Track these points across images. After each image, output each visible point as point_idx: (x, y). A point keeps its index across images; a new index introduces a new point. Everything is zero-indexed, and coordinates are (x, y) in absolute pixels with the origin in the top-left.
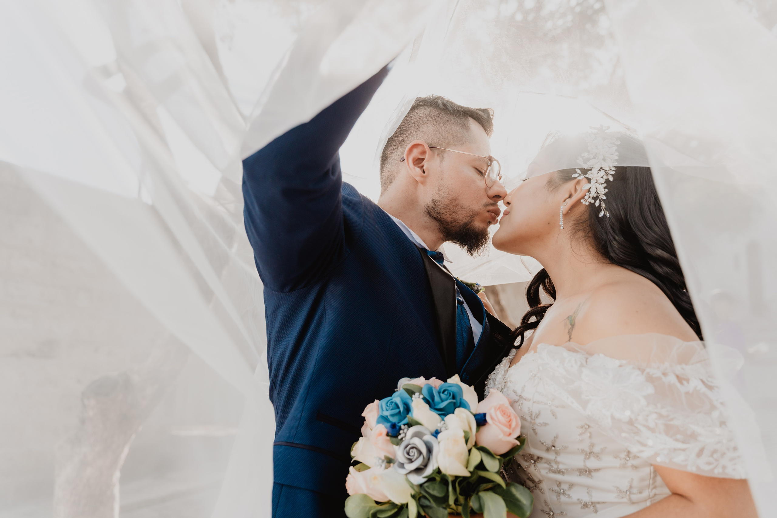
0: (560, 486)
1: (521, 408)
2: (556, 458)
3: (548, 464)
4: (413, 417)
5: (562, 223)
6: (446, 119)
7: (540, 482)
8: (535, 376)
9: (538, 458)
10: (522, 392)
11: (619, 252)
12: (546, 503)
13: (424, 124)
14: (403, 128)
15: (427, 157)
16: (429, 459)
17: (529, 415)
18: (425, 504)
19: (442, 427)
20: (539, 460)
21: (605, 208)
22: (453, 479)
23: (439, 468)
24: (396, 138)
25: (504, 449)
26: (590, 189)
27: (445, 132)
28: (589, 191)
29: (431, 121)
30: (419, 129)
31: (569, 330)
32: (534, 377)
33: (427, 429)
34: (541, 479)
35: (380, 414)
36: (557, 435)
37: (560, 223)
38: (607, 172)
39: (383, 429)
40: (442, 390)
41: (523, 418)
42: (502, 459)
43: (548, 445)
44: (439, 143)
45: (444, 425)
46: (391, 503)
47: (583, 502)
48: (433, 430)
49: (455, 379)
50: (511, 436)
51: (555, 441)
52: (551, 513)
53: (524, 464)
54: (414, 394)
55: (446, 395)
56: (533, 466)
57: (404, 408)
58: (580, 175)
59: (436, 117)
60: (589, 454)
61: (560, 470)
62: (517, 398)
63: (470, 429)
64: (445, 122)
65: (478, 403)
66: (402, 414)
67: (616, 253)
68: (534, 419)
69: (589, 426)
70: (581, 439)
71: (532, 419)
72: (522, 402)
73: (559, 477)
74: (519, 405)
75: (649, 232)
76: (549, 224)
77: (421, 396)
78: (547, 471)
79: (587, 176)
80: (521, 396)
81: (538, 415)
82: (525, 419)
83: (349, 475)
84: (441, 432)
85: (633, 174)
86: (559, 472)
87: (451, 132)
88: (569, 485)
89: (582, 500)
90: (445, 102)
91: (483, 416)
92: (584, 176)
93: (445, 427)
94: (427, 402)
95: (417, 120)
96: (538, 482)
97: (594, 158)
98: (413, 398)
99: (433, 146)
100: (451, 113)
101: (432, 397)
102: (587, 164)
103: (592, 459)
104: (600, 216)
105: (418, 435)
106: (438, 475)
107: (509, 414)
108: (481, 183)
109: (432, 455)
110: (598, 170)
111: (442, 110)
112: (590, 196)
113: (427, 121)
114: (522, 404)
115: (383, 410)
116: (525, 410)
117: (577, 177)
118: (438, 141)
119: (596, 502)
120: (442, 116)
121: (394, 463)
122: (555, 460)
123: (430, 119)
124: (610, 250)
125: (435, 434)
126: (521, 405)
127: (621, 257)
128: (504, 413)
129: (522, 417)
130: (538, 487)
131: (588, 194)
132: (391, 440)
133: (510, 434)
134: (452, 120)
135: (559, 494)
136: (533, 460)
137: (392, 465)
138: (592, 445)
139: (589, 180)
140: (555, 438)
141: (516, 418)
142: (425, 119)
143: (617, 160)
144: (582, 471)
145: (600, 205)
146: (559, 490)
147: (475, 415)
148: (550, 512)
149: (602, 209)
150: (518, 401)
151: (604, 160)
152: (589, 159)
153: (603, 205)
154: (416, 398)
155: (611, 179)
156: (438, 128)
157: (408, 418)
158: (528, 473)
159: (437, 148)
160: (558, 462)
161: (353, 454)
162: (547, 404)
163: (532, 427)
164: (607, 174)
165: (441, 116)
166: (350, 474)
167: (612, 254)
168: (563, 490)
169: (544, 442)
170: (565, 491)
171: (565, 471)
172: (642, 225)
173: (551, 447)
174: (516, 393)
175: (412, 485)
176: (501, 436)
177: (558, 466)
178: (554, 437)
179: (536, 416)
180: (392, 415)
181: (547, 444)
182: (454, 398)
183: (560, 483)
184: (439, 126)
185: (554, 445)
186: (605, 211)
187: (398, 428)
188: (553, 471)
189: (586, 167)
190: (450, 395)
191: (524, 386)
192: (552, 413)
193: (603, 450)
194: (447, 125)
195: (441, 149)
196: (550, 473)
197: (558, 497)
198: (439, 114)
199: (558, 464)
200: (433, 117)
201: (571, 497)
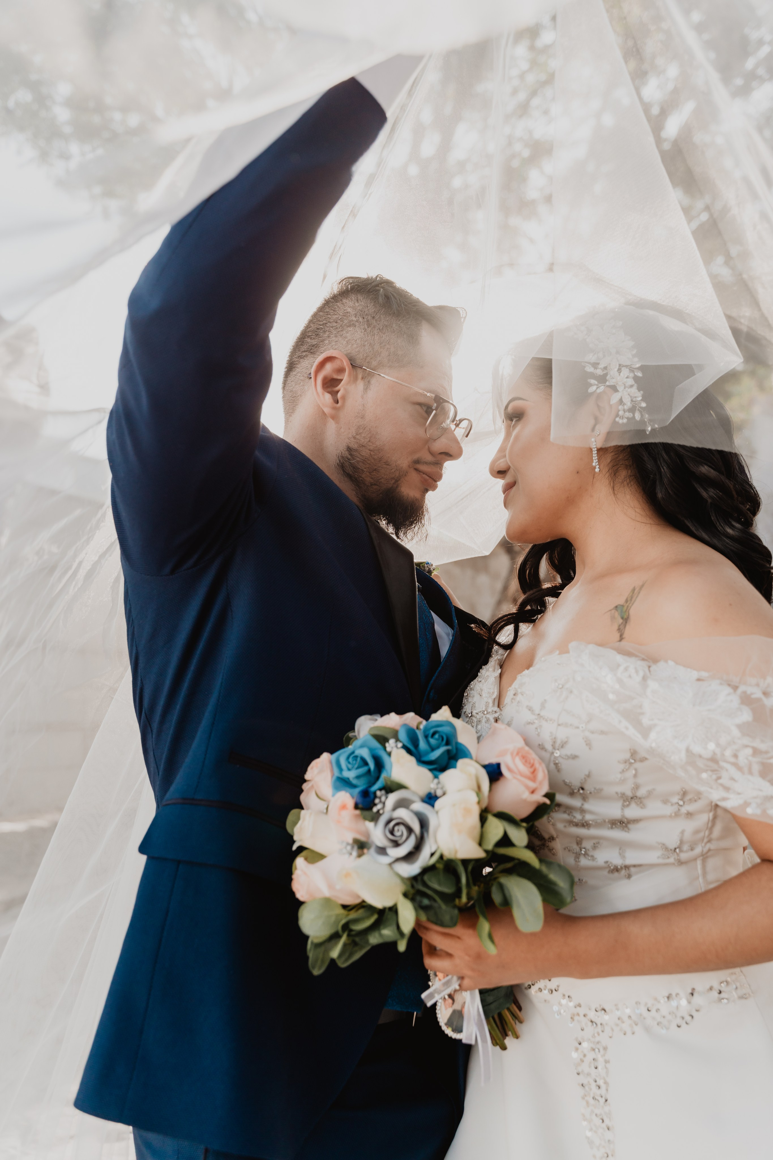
0: (581, 844)
1: (539, 733)
3: (568, 814)
4: (391, 777)
5: (597, 463)
6: (385, 322)
7: (552, 838)
8: (562, 687)
13: (350, 326)
15: (345, 377)
16: (424, 837)
17: (551, 743)
18: (425, 906)
19: (437, 788)
22: (464, 864)
25: (525, 812)
27: (378, 344)
29: (362, 323)
30: (341, 333)
31: (620, 626)
32: (560, 688)
33: (414, 792)
34: (554, 835)
35: (337, 775)
36: (589, 773)
37: (594, 464)
39: (348, 798)
40: (430, 734)
42: (528, 821)
43: (575, 787)
45: (440, 786)
46: (367, 907)
47: (613, 865)
48: (424, 793)
49: (444, 713)
50: (537, 792)
51: (584, 781)
54: (389, 742)
55: (436, 739)
57: (374, 763)
59: (370, 317)
60: (629, 800)
61: (585, 822)
62: (533, 718)
63: (480, 788)
64: (381, 328)
65: (477, 744)
66: (373, 774)
68: (558, 749)
69: (635, 760)
70: (622, 778)
71: (554, 748)
72: (540, 724)
73: (582, 832)
74: (536, 729)
77: (400, 744)
78: (565, 823)
80: (539, 715)
81: (565, 743)
82: (545, 748)
84: (438, 796)
86: (584, 824)
88: (594, 843)
89: (611, 862)
90: (390, 293)
91: (496, 767)
93: (442, 789)
94: (409, 751)
95: (342, 316)
96: (550, 839)
98: (387, 749)
99: (358, 363)
100: (394, 313)
101: (416, 743)
103: (633, 805)
105: (403, 803)
107: (532, 761)
109: (428, 830)
111: (382, 303)
113: (354, 322)
114: (541, 726)
115: (341, 769)
116: (545, 735)
118: (366, 357)
119: (631, 865)
121: (369, 849)
122: (580, 808)
123: (361, 320)
125: (429, 801)
126: (538, 728)
128: (525, 759)
130: (549, 846)
132: (361, 814)
133: (535, 790)
134: (394, 325)
135: (578, 855)
137: (365, 850)
138: (637, 787)
140: (585, 778)
142: (353, 318)
144: (618, 823)
146: (578, 849)
147: (485, 767)
150: (534, 722)
154: (392, 747)
156: (370, 337)
157: (384, 779)
159: (362, 368)
160: (584, 811)
162: (579, 727)
163: (555, 760)
165: (378, 317)
168: (585, 849)
169: (569, 783)
170: (587, 850)
173: (577, 790)
175: (401, 879)
176: (523, 794)
177: (584, 816)
178: (585, 776)
179: (561, 745)
180: (359, 777)
181: (572, 785)
182: (448, 743)
183: (581, 840)
184: (372, 333)
185: (582, 787)
187: (371, 795)
188: (575, 823)
190: (443, 740)
191: (545, 700)
192: (585, 741)
193: (650, 793)
194: (384, 333)
195: (367, 372)
196: (570, 826)
197: (577, 860)
198: (375, 314)
199: (584, 814)
200: (366, 317)
201: (596, 858)
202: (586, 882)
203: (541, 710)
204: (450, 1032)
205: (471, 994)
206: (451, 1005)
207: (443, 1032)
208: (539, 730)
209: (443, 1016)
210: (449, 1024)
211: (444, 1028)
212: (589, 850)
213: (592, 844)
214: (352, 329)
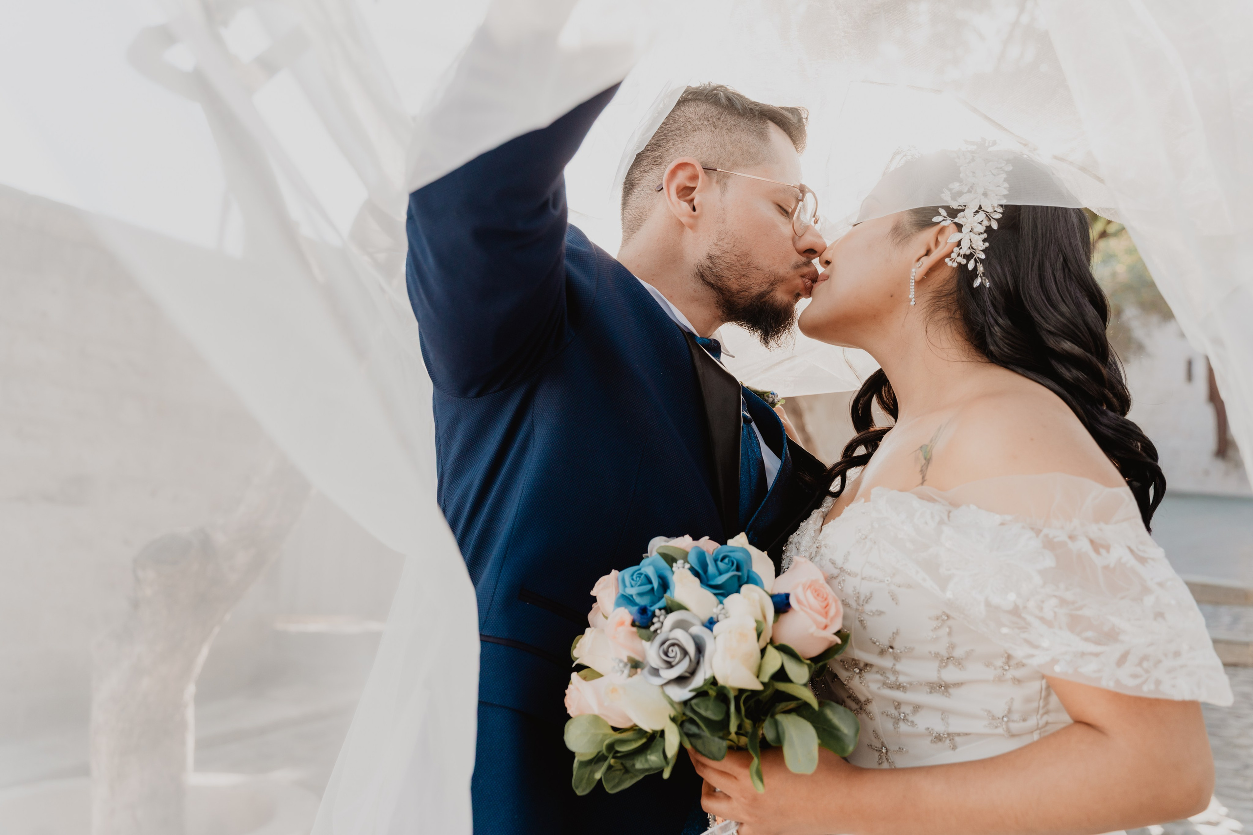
0: (899, 708)
1: (842, 588)
2: (894, 665)
3: (881, 675)
4: (673, 598)
5: (914, 296)
6: (732, 122)
7: (868, 701)
8: (866, 538)
9: (866, 665)
10: (844, 563)
11: (1003, 343)
12: (876, 734)
13: (695, 130)
14: (661, 136)
15: (699, 184)
16: (698, 663)
17: (855, 598)
18: (691, 732)
19: (720, 614)
20: (868, 668)
21: (983, 273)
22: (736, 693)
23: (714, 678)
24: (648, 153)
25: (816, 650)
26: (960, 242)
27: (730, 144)
28: (959, 244)
29: (708, 126)
30: (688, 138)
31: (922, 467)
32: (864, 539)
33: (695, 616)
34: (870, 697)
35: (621, 592)
36: (897, 630)
37: (911, 296)
38: (990, 215)
39: (626, 615)
40: (720, 557)
41: (845, 604)
42: (813, 664)
43: (882, 645)
44: (720, 162)
45: (723, 611)
46: (635, 730)
47: (935, 733)
48: (705, 617)
49: (740, 541)
50: (828, 629)
51: (893, 639)
52: (884, 750)
53: (843, 674)
54: (676, 563)
55: (726, 564)
56: (857, 677)
57: (659, 583)
58: (946, 219)
59: (714, 120)
60: (947, 660)
61: (900, 685)
62: (835, 572)
63: (765, 617)
64: (729, 128)
65: (774, 577)
66: (656, 594)
67: (997, 346)
68: (863, 605)
69: (948, 617)
70: (934, 637)
71: (858, 604)
72: (843, 578)
73: (898, 695)
74: (839, 583)
75: (1052, 313)
76: (892, 296)
77: (687, 566)
78: (879, 685)
79: (956, 220)
80: (842, 569)
81: (869, 598)
82: (849, 604)
83: (570, 686)
84: (718, 621)
85: (1031, 219)
86: (899, 687)
87: (739, 145)
88: (914, 707)
89: (932, 730)
90: (730, 95)
91: (784, 597)
92: (952, 221)
93: (725, 614)
94: (696, 574)
95: (684, 123)
96: (865, 701)
97: (969, 191)
98: (674, 569)
99: (709, 166)
100: (740, 112)
101: (705, 566)
102: (957, 201)
103: (951, 667)
104: (975, 286)
105: (682, 625)
106: (712, 687)
107: (825, 596)
108: (785, 228)
109: (703, 656)
110: (974, 211)
111: (725, 107)
112: (959, 253)
113: (700, 126)
114: (844, 580)
115: (625, 586)
116: (849, 590)
117: (940, 222)
118: (719, 158)
119: (955, 734)
120: (725, 118)
121: (643, 669)
122: (892, 668)
123: (706, 123)
124: (989, 340)
125: (708, 625)
126: (841, 582)
127: (1008, 353)
128: (817, 593)
129: (844, 600)
130: (865, 710)
131: (956, 249)
132: (638, 632)
133: (826, 627)
134: (742, 124)
135: (897, 720)
136: (858, 668)
137: (639, 670)
138: (952, 646)
140: (894, 635)
141: (836, 601)
142: (697, 122)
143: (1005, 196)
144: (935, 686)
145: (975, 268)
146: (897, 714)
147: (773, 597)
148: (882, 748)
149: (978, 275)
150: (837, 577)
151: (985, 194)
152: (960, 194)
153: (981, 269)
154: (679, 568)
155: (995, 226)
156: (719, 138)
157: (666, 599)
158: (850, 689)
159: (716, 170)
160: (897, 672)
161: (575, 653)
162: (884, 582)
163: (859, 616)
164: (989, 218)
165: (723, 118)
166: (572, 684)
167: (992, 348)
168: (903, 715)
169: (876, 641)
170: (906, 715)
171: (908, 686)
172: (1042, 302)
173: (887, 649)
174: (835, 564)
175: (672, 703)
176: (813, 630)
177: (897, 678)
178: (893, 633)
179: (866, 599)
180: (641, 594)
181: (881, 643)
182: (738, 569)
183: (899, 704)
184: (720, 134)
185: (892, 645)
186: (984, 278)
187: (650, 614)
188: (889, 685)
189: (954, 205)
190: (733, 564)
191: (848, 552)
192: (891, 596)
193: (969, 654)
194: (734, 133)
195: (722, 173)
196: (884, 688)
197: (896, 725)
198: (720, 115)
199: (897, 675)
200: (711, 120)
201: (916, 725)
202: (907, 752)
208: (842, 585)
212: (908, 715)
213: (911, 708)
214: (698, 133)
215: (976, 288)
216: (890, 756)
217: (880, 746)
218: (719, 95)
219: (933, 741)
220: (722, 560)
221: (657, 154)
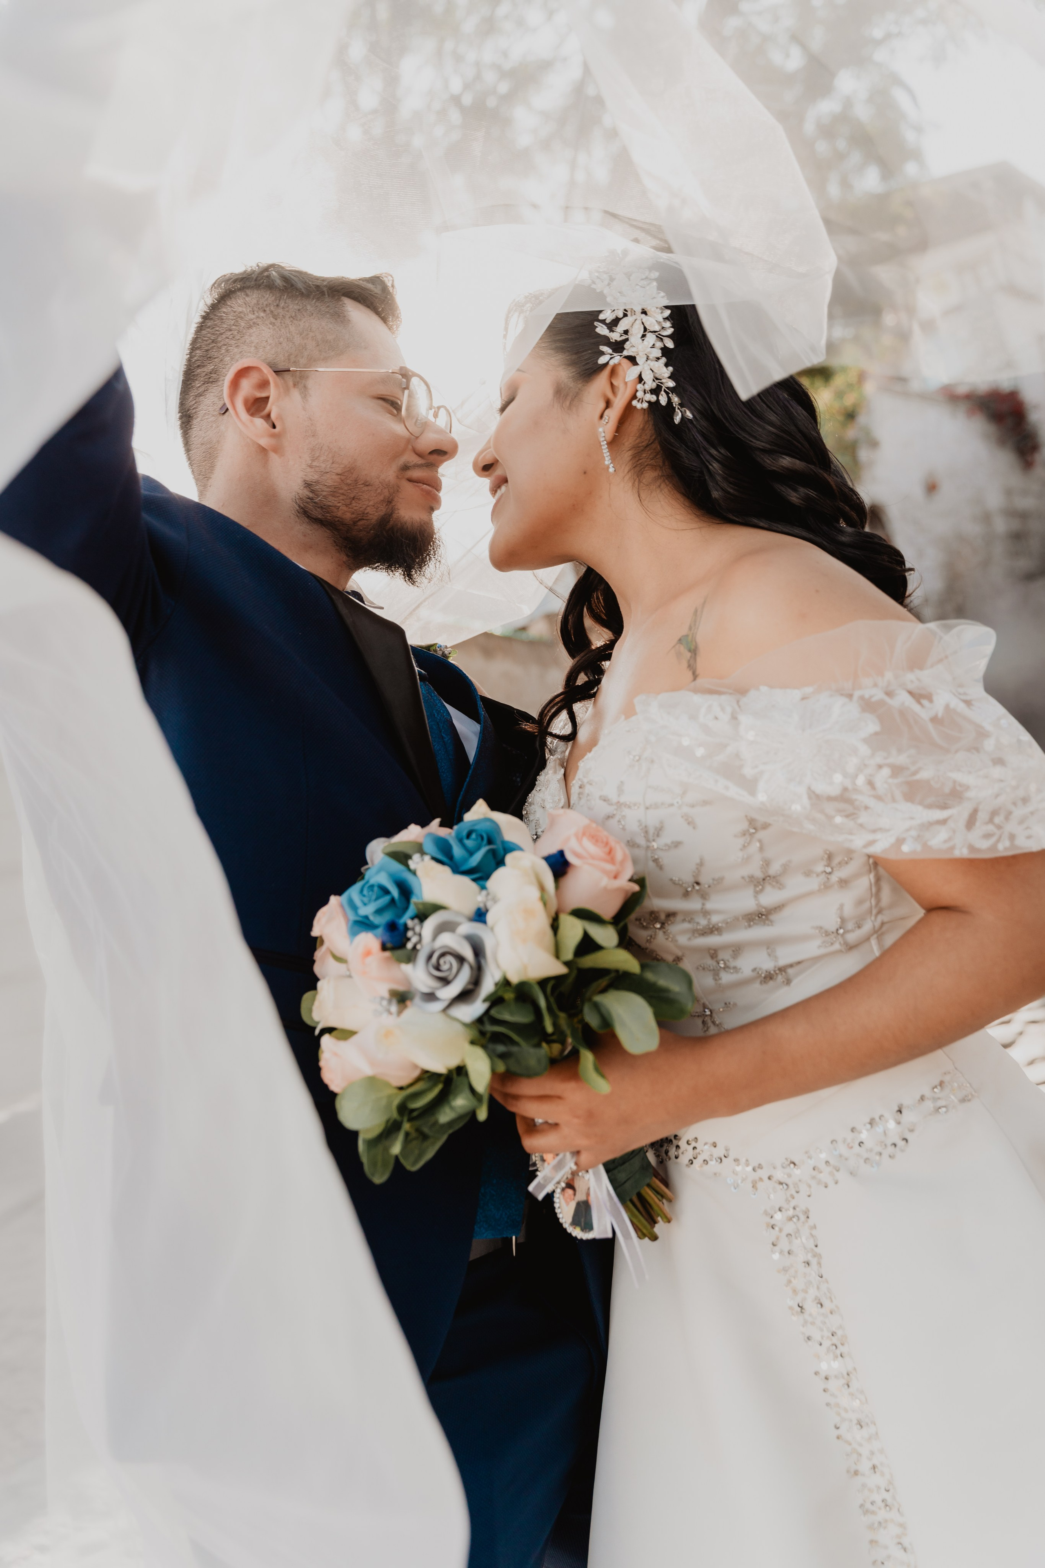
0: (717, 957)
1: (624, 826)
2: (703, 904)
3: (689, 921)
4: (423, 900)
5: (611, 461)
6: (296, 307)
7: (678, 958)
8: (640, 758)
9: (669, 915)
11: (727, 483)
13: (250, 327)
15: (272, 392)
17: (642, 834)
20: (671, 918)
21: (680, 404)
24: (199, 371)
26: (640, 376)
27: (298, 336)
28: (640, 379)
29: (265, 318)
30: (243, 339)
31: (689, 661)
32: (637, 761)
33: (458, 913)
34: (679, 954)
36: (701, 860)
37: (607, 462)
43: (686, 883)
47: (764, 971)
49: (481, 810)
50: (621, 876)
51: (698, 872)
52: (708, 1012)
54: (411, 858)
55: (474, 840)
56: (662, 934)
58: (613, 356)
59: (272, 308)
60: (763, 881)
61: (713, 927)
62: (611, 809)
64: (293, 315)
67: (721, 488)
68: (653, 840)
69: (757, 828)
70: (744, 857)
71: (649, 841)
72: (623, 814)
73: (713, 940)
76: (585, 473)
78: (689, 934)
80: (619, 804)
81: (660, 829)
82: (636, 844)
86: (713, 930)
88: (733, 951)
89: (760, 969)
90: (286, 273)
91: (559, 856)
92: (621, 356)
95: (234, 321)
97: (625, 315)
98: (412, 866)
99: (281, 367)
100: (303, 293)
101: (448, 849)
102: (615, 331)
103: (769, 889)
104: (678, 421)
105: (446, 928)
111: (283, 290)
112: (645, 391)
113: (255, 320)
116: (632, 826)
117: (608, 363)
118: (289, 356)
119: (787, 966)
120: (285, 303)
121: (413, 999)
122: (702, 909)
123: (262, 314)
124: (710, 485)
125: (478, 918)
126: (621, 820)
129: (628, 842)
131: (640, 386)
132: (392, 956)
133: (619, 874)
134: (309, 307)
135: (716, 973)
136: (660, 922)
137: (409, 1002)
139: (632, 360)
140: (698, 867)
142: (252, 316)
144: (754, 917)
145: (669, 402)
146: (715, 964)
147: (545, 859)
148: (704, 1011)
149: (675, 409)
150: (615, 814)
151: (644, 311)
153: (676, 400)
154: (417, 863)
155: (670, 344)
156: (283, 330)
157: (415, 904)
159: (289, 371)
160: (708, 912)
162: (674, 805)
163: (653, 855)
164: (660, 338)
165: (283, 304)
167: (715, 495)
168: (723, 962)
169: (678, 880)
171: (724, 925)
173: (691, 887)
174: (608, 800)
177: (709, 919)
178: (697, 865)
179: (656, 833)
180: (380, 911)
181: (684, 882)
182: (489, 841)
183: (717, 951)
184: (283, 325)
185: (697, 880)
186: (683, 409)
187: (401, 929)
188: (700, 932)
190: (482, 839)
191: (622, 782)
192: (686, 820)
193: (785, 867)
194: (300, 320)
195: (298, 373)
196: (696, 937)
197: (717, 977)
198: (278, 301)
199: (708, 917)
200: (268, 309)
201: (740, 969)
202: (735, 1004)
203: (619, 795)
204: (579, 1234)
205: (594, 1174)
206: (572, 1197)
207: (570, 1234)
208: (623, 823)
209: (565, 1211)
210: (575, 1222)
211: (570, 1230)
212: (728, 961)
213: (730, 952)
214: (254, 329)
215: (679, 424)
216: (716, 1017)
217: (702, 1009)
218: (271, 275)
219: (763, 982)
220: (468, 836)
221: (210, 367)
